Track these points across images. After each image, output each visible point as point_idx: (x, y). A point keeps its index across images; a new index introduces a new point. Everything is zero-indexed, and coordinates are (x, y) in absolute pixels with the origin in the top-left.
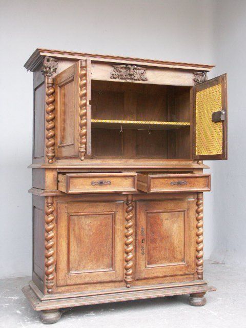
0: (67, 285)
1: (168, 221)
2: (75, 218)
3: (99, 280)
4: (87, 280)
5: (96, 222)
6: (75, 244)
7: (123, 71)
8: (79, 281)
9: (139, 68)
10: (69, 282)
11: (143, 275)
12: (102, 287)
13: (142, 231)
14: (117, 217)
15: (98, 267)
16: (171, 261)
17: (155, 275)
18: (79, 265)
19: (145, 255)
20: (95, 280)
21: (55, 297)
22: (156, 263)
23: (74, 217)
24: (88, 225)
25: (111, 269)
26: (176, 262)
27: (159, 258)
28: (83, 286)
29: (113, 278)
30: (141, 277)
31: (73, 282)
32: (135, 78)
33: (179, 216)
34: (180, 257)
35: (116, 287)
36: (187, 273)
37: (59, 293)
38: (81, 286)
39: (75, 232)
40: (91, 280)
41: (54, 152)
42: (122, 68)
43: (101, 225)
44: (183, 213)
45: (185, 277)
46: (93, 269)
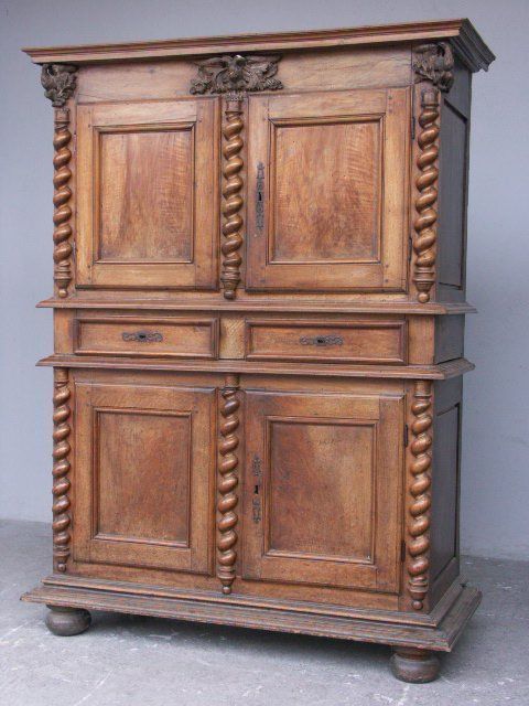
0: (92, 562)
1: (328, 447)
2: (110, 418)
3: (157, 562)
4: (130, 558)
5: (152, 433)
6: (110, 475)
7: (216, 71)
8: (114, 558)
9: (253, 58)
10: (94, 555)
11: (258, 572)
12: (167, 580)
13: (255, 465)
14: (197, 424)
15: (158, 534)
16: (333, 550)
17: (287, 576)
18: (118, 523)
19: (260, 522)
20: (148, 561)
21: (70, 581)
22: (292, 549)
23: (106, 416)
24: (136, 437)
25: (183, 544)
26: (347, 554)
27: (302, 536)
28: (128, 570)
29: (187, 565)
30: (251, 574)
31: (102, 557)
32: (249, 86)
33: (357, 437)
34: (358, 543)
35: (197, 587)
36: (374, 586)
37: (79, 575)
38: (124, 569)
39: (109, 450)
40: (139, 560)
41: (69, 273)
42: (214, 65)
43: (163, 439)
44: (369, 430)
45: (376, 597)
46: (147, 536)
